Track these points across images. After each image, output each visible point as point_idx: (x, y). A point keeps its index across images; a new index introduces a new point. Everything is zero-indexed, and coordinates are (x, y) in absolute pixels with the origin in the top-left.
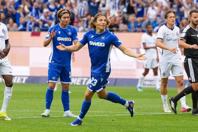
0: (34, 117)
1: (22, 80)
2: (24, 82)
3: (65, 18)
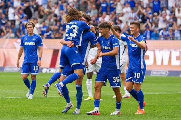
3: (29, 28)
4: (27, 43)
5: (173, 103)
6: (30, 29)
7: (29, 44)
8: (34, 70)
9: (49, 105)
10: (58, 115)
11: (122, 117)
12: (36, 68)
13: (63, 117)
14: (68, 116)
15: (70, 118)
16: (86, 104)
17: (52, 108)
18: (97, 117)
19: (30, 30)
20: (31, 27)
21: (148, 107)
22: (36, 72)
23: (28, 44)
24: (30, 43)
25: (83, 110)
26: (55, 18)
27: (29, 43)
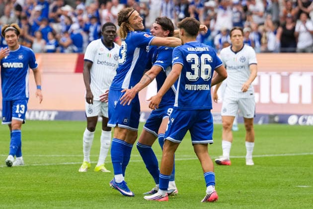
0: (65, 164)
1: (50, 116)
2: (52, 118)
3: (8, 37)
4: (8, 63)
5: (245, 175)
6: (10, 39)
7: (12, 67)
8: (17, 111)
9: (6, 181)
10: (23, 202)
11: (148, 204)
12: (20, 109)
13: (34, 205)
14: (43, 204)
15: (47, 207)
16: (77, 180)
17: (12, 188)
18: (100, 206)
19: (10, 41)
20: (12, 36)
21: (197, 184)
22: (20, 116)
23: (9, 67)
24: (14, 64)
25: (73, 190)
26: (18, 13)
27: (10, 63)
